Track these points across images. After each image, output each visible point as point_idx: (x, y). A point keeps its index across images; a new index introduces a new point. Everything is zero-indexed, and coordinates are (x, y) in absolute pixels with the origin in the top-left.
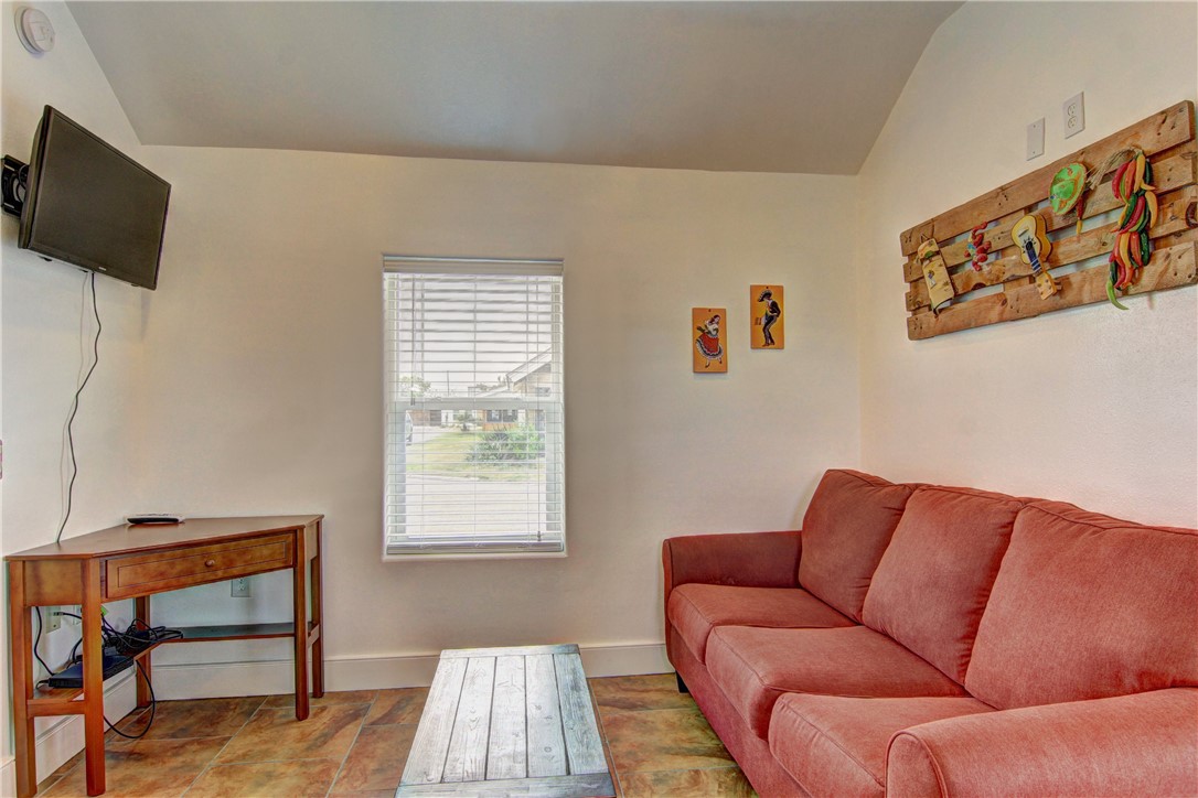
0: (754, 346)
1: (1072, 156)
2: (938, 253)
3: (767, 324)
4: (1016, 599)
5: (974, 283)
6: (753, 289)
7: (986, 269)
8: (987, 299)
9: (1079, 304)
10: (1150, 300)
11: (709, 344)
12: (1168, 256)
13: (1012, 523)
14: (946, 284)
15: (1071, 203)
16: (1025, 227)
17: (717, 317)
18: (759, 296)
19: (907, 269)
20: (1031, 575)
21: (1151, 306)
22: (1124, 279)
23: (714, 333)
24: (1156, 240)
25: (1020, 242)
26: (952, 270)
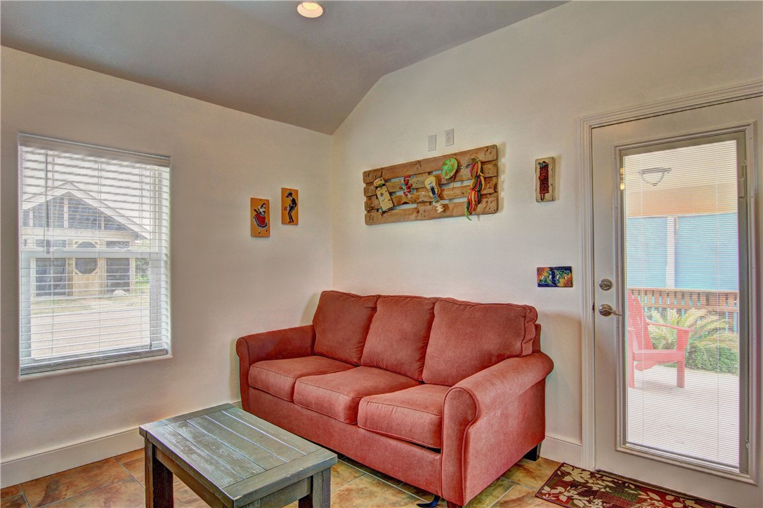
0: (284, 223)
1: (452, 154)
2: (384, 185)
3: (290, 210)
4: (446, 338)
5: (403, 202)
6: (284, 190)
7: (409, 196)
8: (409, 209)
9: (452, 216)
10: (479, 217)
11: (261, 220)
12: (487, 202)
13: (433, 308)
14: (389, 200)
15: (452, 174)
16: (430, 181)
17: (265, 204)
18: (286, 195)
19: (366, 191)
20: (450, 327)
21: (479, 220)
22: (471, 209)
23: (263, 213)
24: (483, 195)
25: (428, 187)
26: (391, 194)
